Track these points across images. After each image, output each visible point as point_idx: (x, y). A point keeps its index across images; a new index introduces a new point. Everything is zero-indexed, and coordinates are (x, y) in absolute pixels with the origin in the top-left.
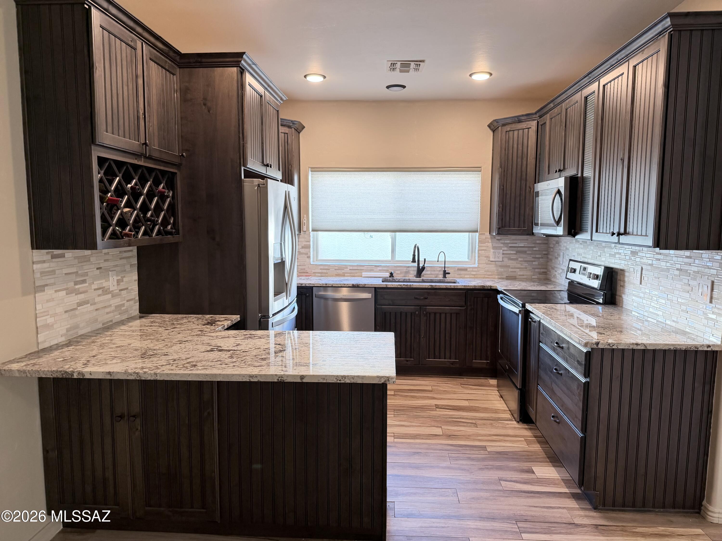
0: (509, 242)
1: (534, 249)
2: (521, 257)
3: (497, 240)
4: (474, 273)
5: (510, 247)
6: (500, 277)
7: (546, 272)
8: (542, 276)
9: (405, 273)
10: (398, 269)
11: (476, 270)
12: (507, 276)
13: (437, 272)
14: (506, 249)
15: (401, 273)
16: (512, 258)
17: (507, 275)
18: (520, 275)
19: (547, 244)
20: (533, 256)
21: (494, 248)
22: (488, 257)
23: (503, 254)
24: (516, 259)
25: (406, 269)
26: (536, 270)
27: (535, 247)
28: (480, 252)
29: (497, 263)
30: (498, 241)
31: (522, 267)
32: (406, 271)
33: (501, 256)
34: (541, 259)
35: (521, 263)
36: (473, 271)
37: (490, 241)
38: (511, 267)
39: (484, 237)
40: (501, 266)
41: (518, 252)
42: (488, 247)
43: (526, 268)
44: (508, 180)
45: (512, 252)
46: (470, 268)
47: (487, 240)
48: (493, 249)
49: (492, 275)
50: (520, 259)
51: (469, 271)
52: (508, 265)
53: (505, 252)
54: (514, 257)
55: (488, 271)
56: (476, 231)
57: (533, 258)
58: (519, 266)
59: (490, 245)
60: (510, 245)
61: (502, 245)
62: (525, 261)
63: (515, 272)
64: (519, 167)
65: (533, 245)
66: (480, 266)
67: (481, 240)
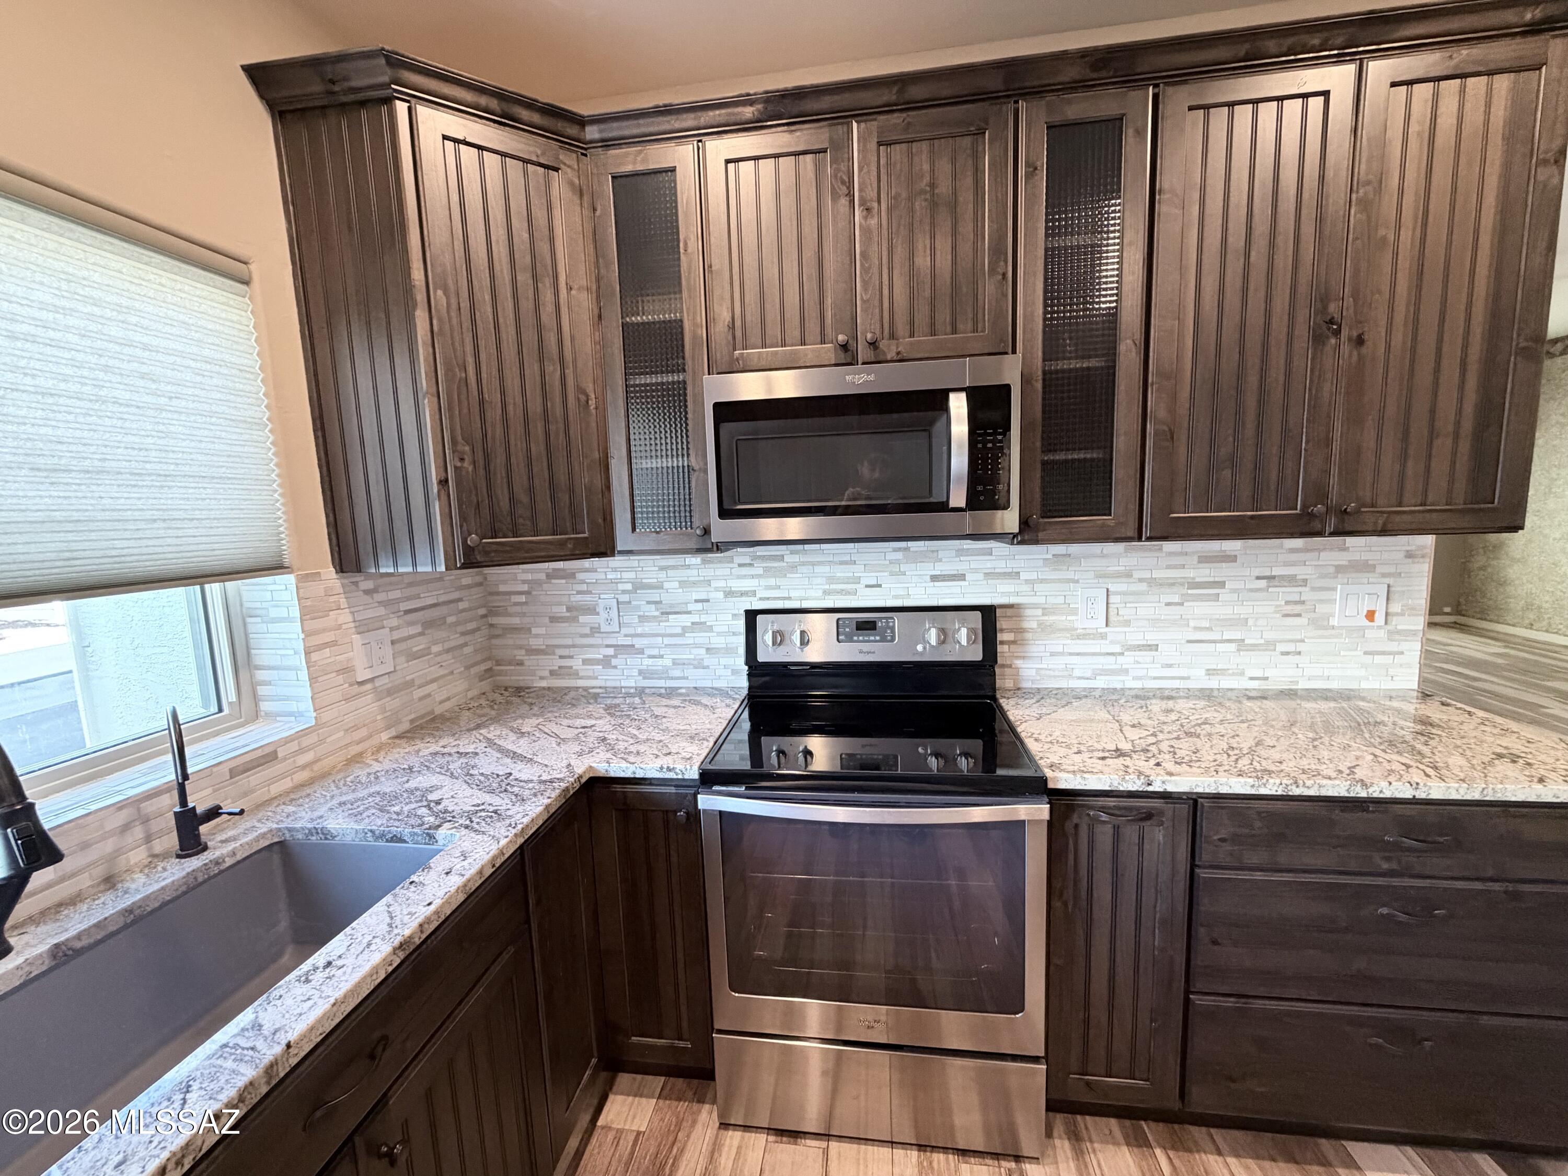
0: (396, 594)
1: (461, 605)
2: (435, 643)
3: (367, 592)
4: (308, 757)
5: (407, 612)
6: (393, 732)
7: (490, 669)
8: (485, 685)
11: (313, 738)
12: (412, 721)
13: (109, 846)
14: (394, 622)
16: (415, 649)
17: (412, 716)
18: (441, 702)
19: (481, 584)
20: (460, 629)
21: (363, 628)
22: (346, 670)
23: (393, 643)
24: (426, 652)
26: (473, 671)
27: (460, 600)
28: (315, 657)
29: (378, 683)
30: (367, 599)
31: (442, 672)
33: (388, 651)
34: (477, 634)
35: (438, 659)
36: (302, 751)
37: (343, 602)
38: (417, 682)
39: (317, 589)
40: (390, 692)
41: (428, 625)
42: (339, 627)
43: (452, 673)
44: (482, 349)
45: (413, 630)
46: (287, 741)
47: (332, 599)
48: (359, 633)
49: (370, 736)
50: (435, 649)
51: (285, 759)
52: (408, 678)
53: (397, 635)
54: (419, 645)
55: (356, 728)
56: (277, 567)
57: (463, 634)
58: (436, 672)
59: (345, 617)
60: (404, 606)
61: (382, 611)
62: (448, 651)
63: (429, 695)
64: (527, 305)
65: (456, 595)
66: (326, 716)
67: (309, 603)
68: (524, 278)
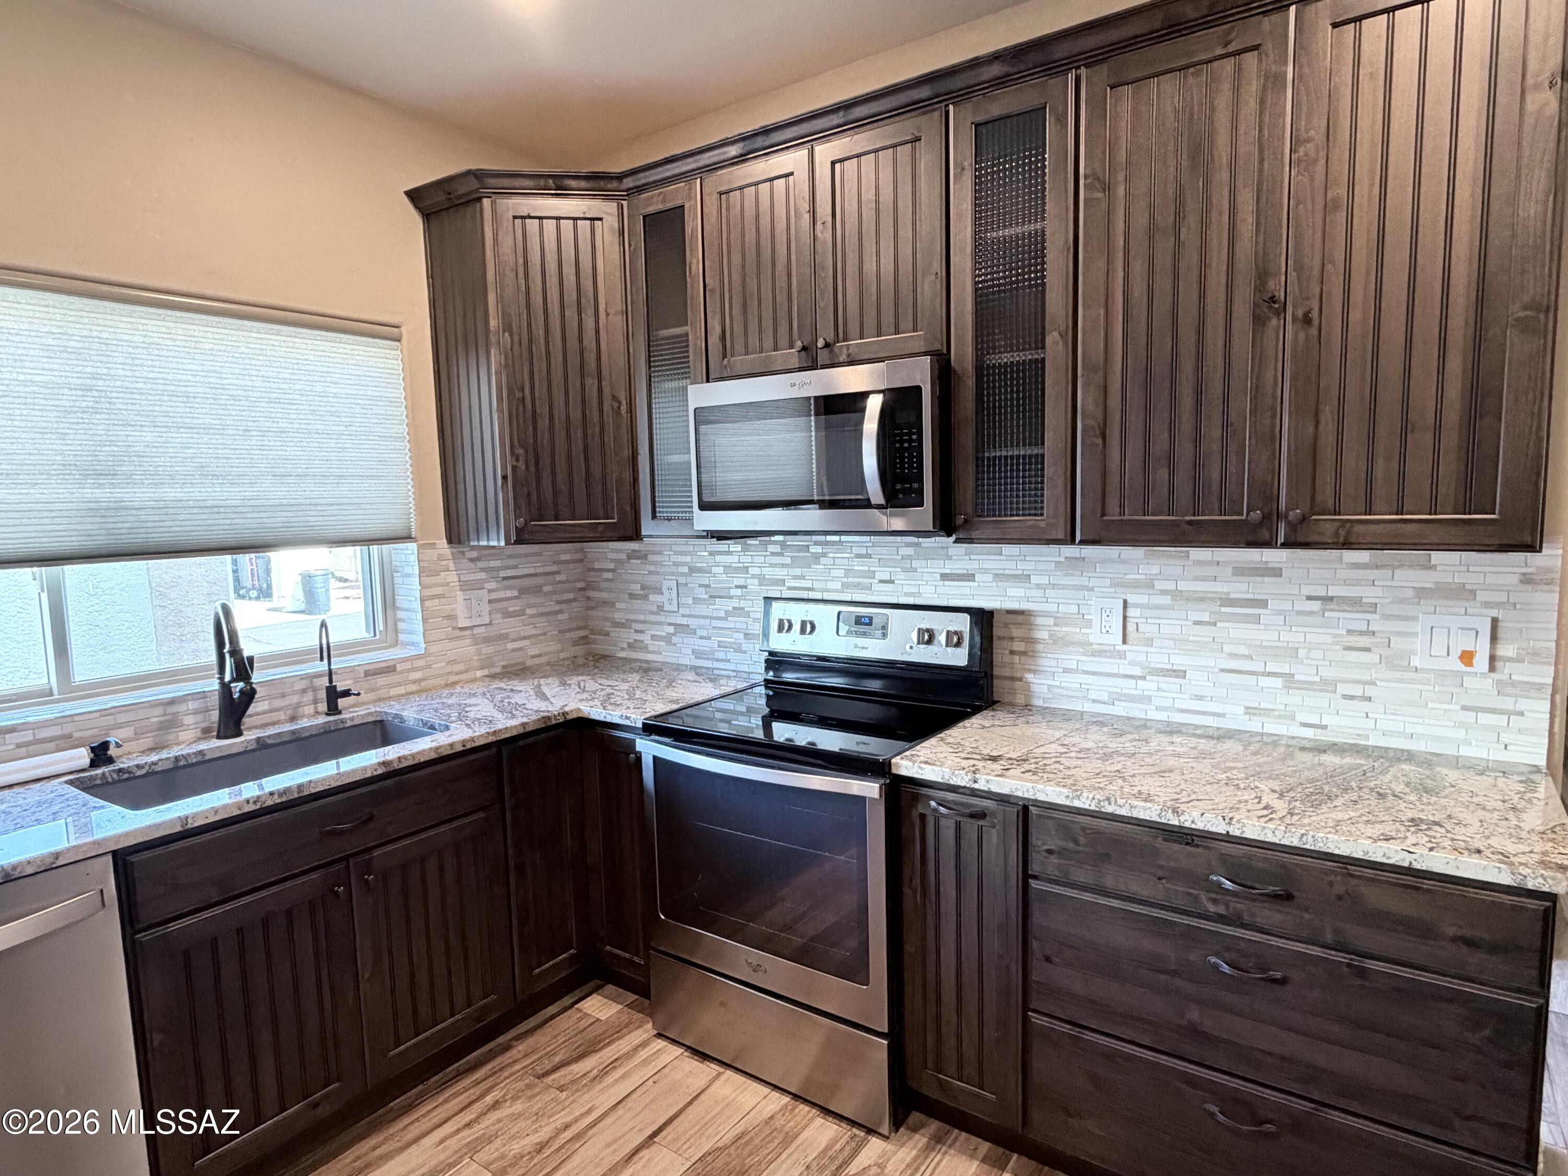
0: (497, 563)
1: (558, 578)
2: (530, 607)
3: (472, 560)
4: (417, 675)
5: (505, 578)
6: (486, 672)
7: (586, 637)
8: (579, 650)
9: (160, 729)
10: (122, 718)
11: (421, 663)
12: (504, 667)
14: (493, 585)
15: (137, 735)
16: (511, 609)
17: (504, 663)
18: (533, 657)
19: (581, 561)
20: (555, 597)
21: (465, 586)
22: (452, 617)
23: (490, 602)
24: (521, 613)
25: (159, 711)
26: (568, 635)
27: (558, 573)
28: (427, 604)
29: (476, 631)
30: (471, 565)
31: (534, 632)
32: (162, 722)
33: (486, 608)
34: (574, 604)
35: (533, 620)
36: (413, 670)
37: (452, 566)
38: (512, 636)
39: (432, 554)
40: (487, 640)
41: (523, 591)
42: (447, 584)
43: (545, 634)
45: (509, 594)
46: (404, 660)
47: (443, 563)
48: (462, 590)
49: (466, 671)
50: (529, 611)
51: (402, 672)
52: (502, 632)
53: (494, 596)
54: (514, 607)
55: (455, 662)
56: (407, 538)
57: (559, 602)
58: (529, 631)
59: (452, 577)
60: (503, 574)
61: (483, 575)
62: (542, 615)
63: (521, 649)
65: (554, 568)
66: (434, 648)
67: (425, 564)
68: (571, 313)
